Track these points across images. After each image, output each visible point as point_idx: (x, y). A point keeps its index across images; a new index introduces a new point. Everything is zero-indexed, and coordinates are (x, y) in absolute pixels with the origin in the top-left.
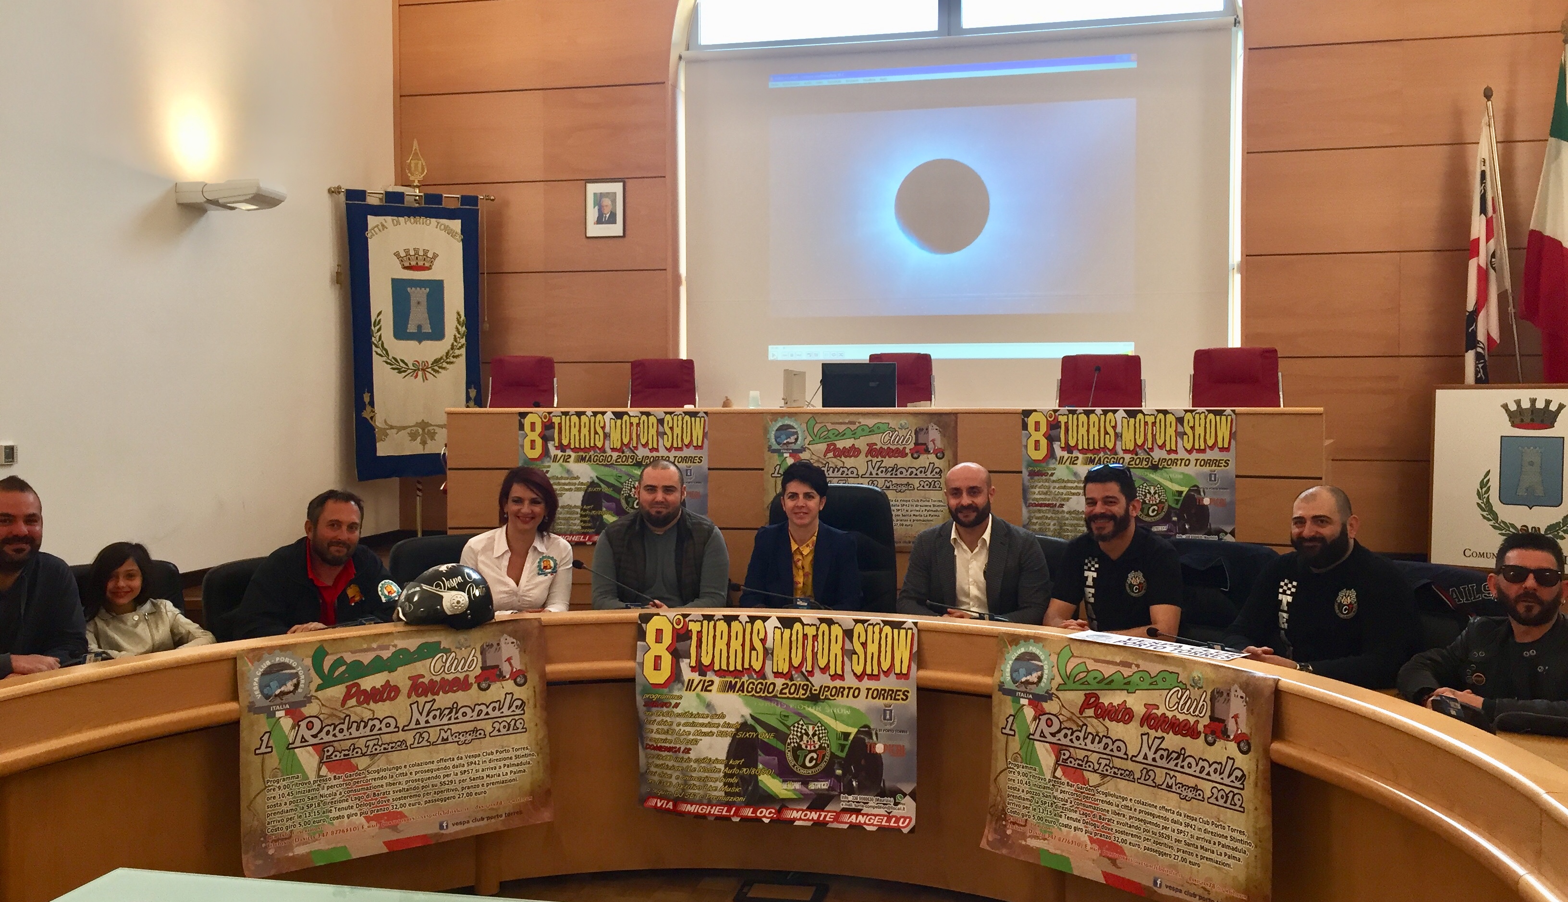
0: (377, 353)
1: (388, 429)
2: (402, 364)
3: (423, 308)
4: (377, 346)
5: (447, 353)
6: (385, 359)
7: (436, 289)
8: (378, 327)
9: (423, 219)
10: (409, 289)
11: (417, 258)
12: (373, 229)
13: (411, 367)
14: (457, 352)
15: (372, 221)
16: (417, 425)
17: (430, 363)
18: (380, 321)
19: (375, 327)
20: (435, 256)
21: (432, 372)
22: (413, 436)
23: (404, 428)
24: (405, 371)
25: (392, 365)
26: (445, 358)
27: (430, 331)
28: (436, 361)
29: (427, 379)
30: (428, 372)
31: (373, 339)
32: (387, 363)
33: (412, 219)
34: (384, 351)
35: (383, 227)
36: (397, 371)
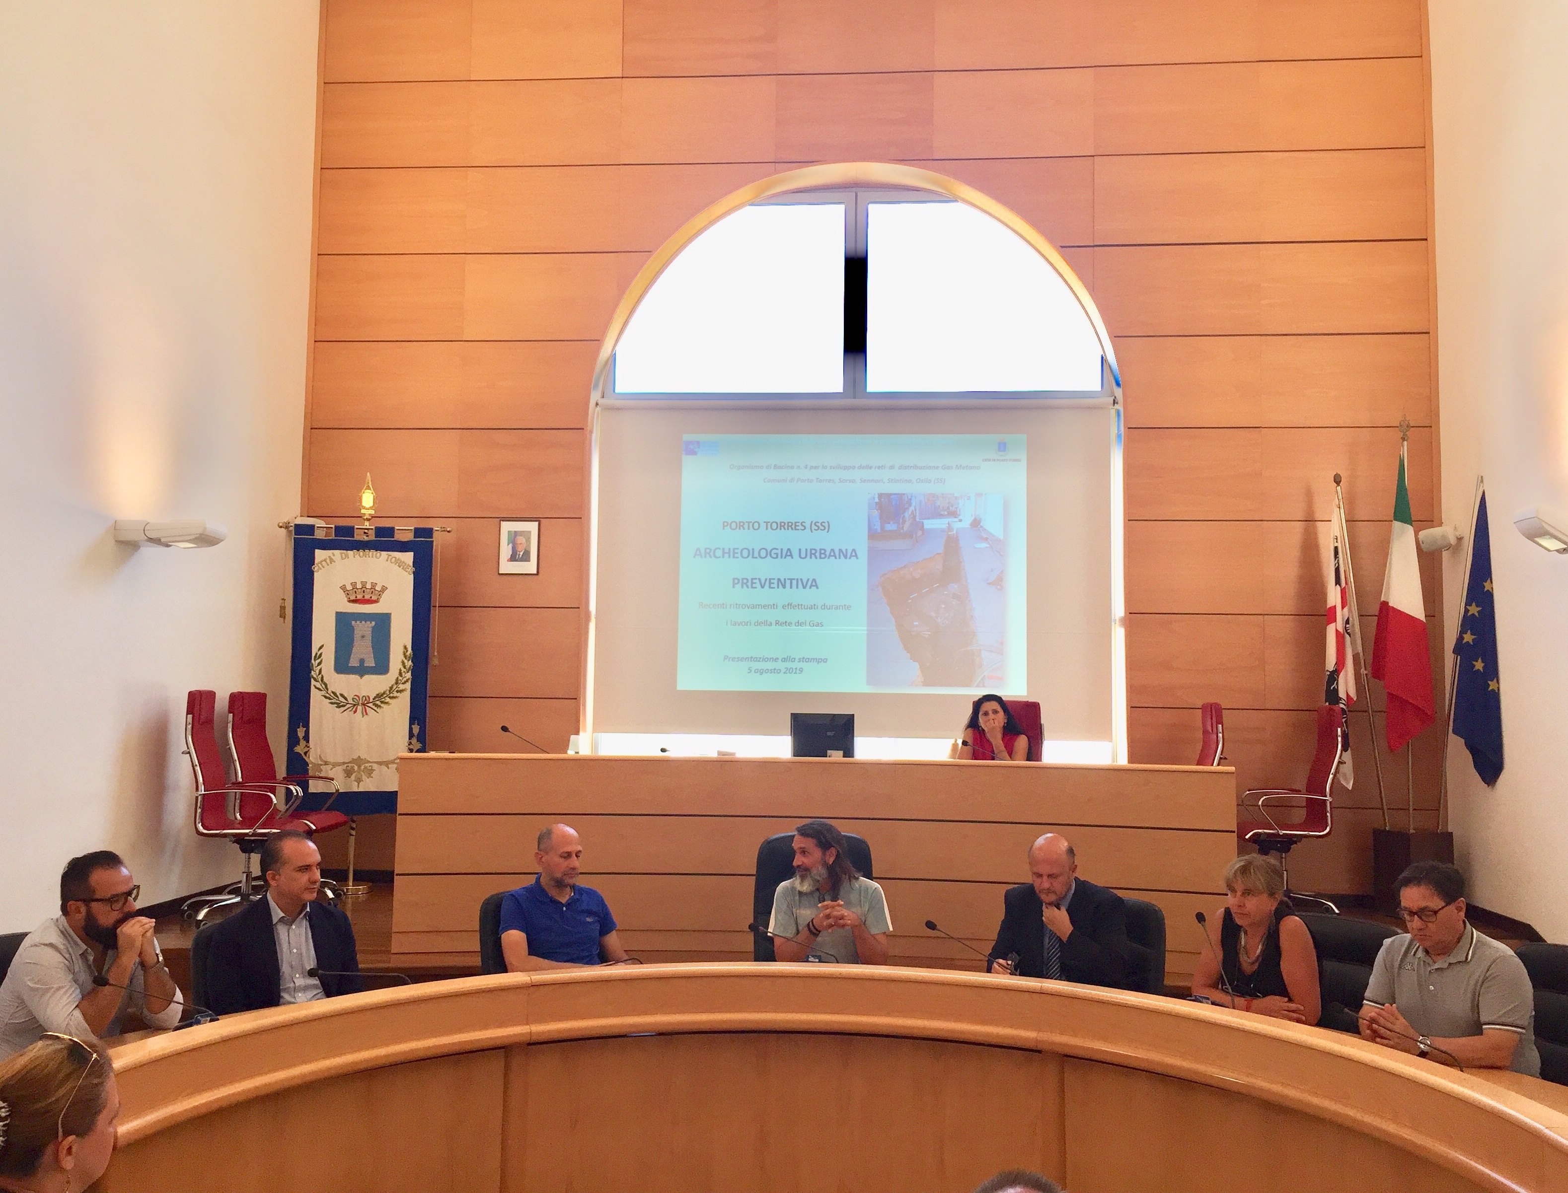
0: (316, 687)
1: (321, 765)
2: (343, 700)
3: (368, 641)
4: (315, 680)
5: (391, 688)
6: (323, 693)
7: (383, 622)
8: (319, 660)
9: (373, 553)
10: (353, 622)
11: (364, 592)
12: (320, 562)
13: (351, 701)
14: (401, 687)
15: (320, 554)
16: (353, 761)
17: (372, 697)
18: (321, 654)
19: (315, 660)
20: (384, 589)
21: (374, 707)
22: (348, 773)
23: (340, 764)
24: (344, 706)
25: (331, 699)
26: (387, 692)
27: (374, 665)
28: (379, 696)
29: (367, 714)
30: (370, 707)
31: (313, 673)
32: (326, 697)
33: (361, 552)
34: (323, 685)
35: (332, 561)
36: (336, 705)
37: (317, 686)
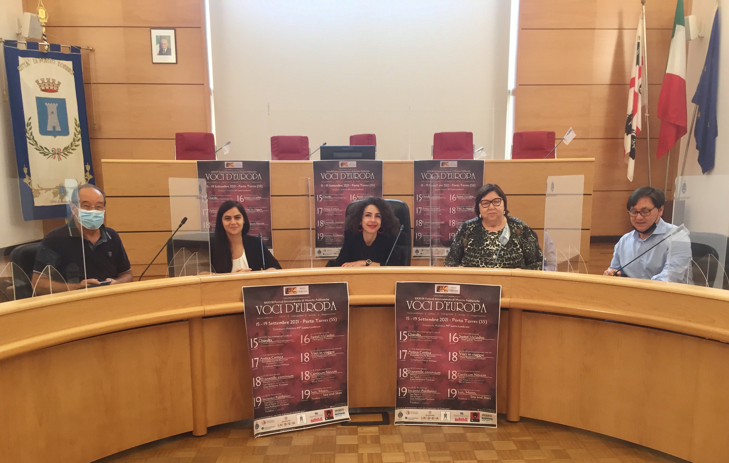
1: (39, 190)
2: (46, 151)
3: (55, 115)
4: (29, 139)
5: (72, 144)
6: (34, 146)
7: (62, 104)
8: (30, 127)
9: (50, 61)
10: (46, 104)
11: (49, 85)
12: (22, 65)
13: (51, 152)
14: (77, 143)
15: (21, 60)
16: (56, 187)
17: (62, 150)
18: (30, 123)
19: (28, 127)
20: (59, 83)
21: (64, 155)
22: (55, 194)
23: (49, 189)
24: (48, 155)
25: (40, 151)
26: (70, 146)
27: (60, 130)
28: (66, 149)
29: (61, 159)
30: (61, 155)
31: (27, 134)
32: (37, 149)
33: (44, 60)
34: (34, 142)
35: (28, 64)
36: (43, 154)
37: (31, 143)
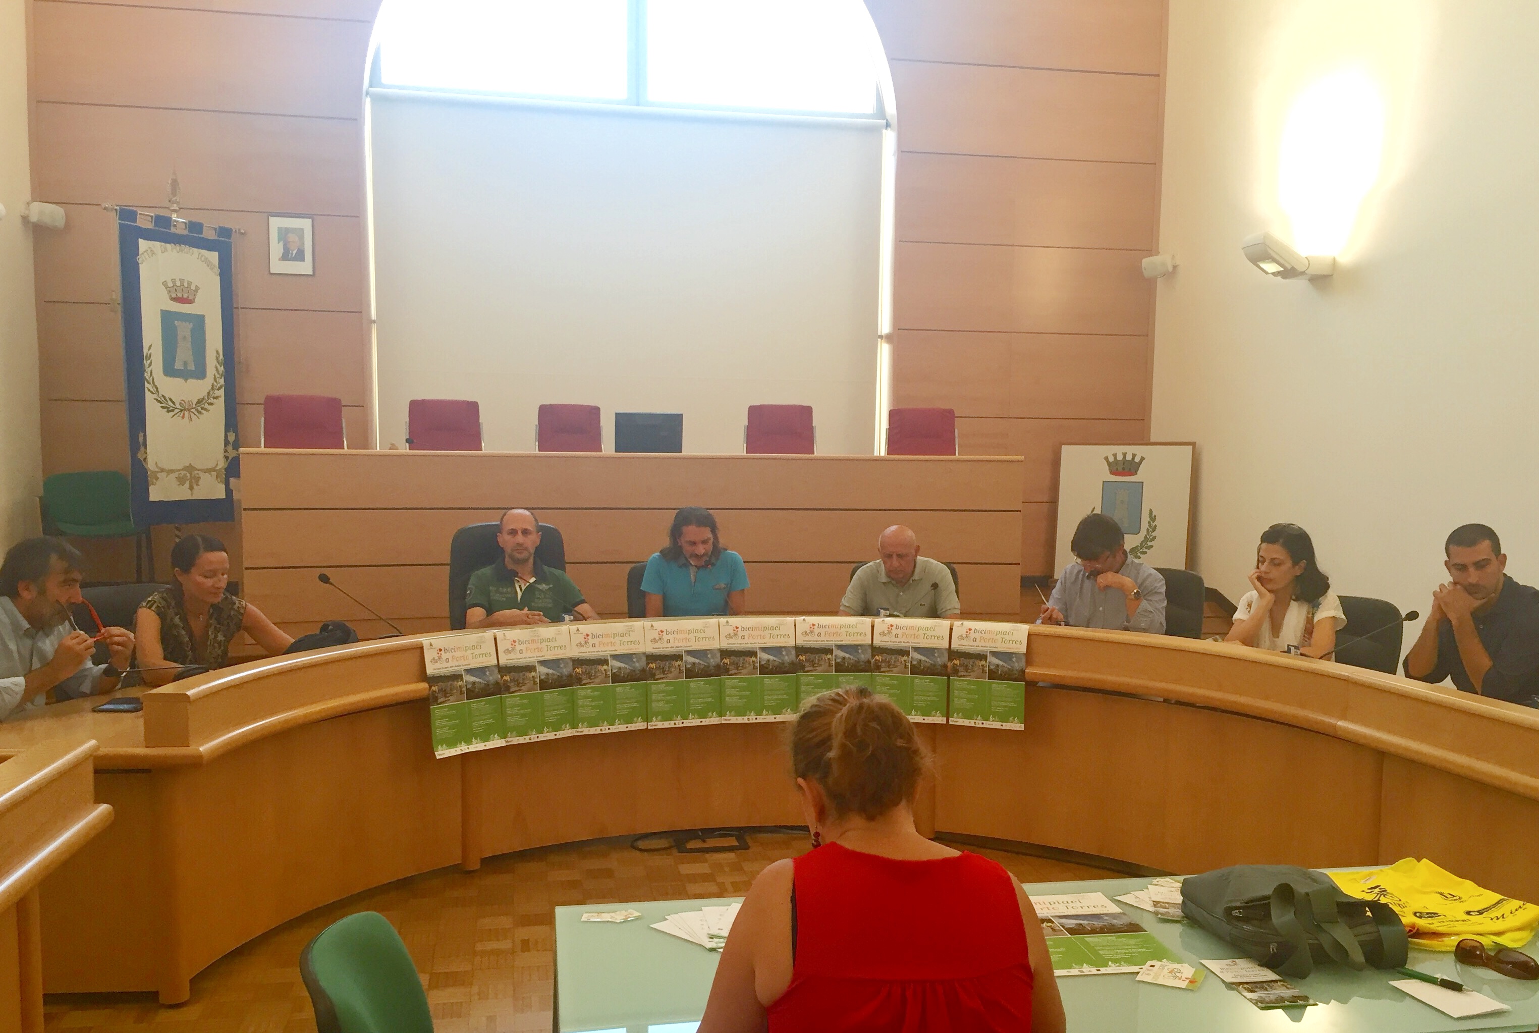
0: (149, 390)
1: (158, 472)
2: (170, 404)
3: (188, 344)
4: (149, 383)
5: (209, 393)
6: (155, 396)
7: (199, 324)
8: (150, 361)
9: (187, 248)
10: (176, 323)
11: (182, 290)
12: (143, 254)
13: (178, 406)
14: (217, 393)
15: (143, 245)
16: (184, 468)
17: (194, 403)
18: (151, 354)
19: (146, 361)
20: (197, 289)
21: (196, 413)
22: (181, 481)
23: (172, 471)
24: (172, 411)
25: (162, 403)
26: (206, 398)
27: (194, 369)
28: (199, 402)
29: (192, 420)
30: (193, 412)
31: (146, 375)
32: (158, 401)
33: (177, 247)
34: (154, 388)
35: (153, 253)
36: (166, 410)
